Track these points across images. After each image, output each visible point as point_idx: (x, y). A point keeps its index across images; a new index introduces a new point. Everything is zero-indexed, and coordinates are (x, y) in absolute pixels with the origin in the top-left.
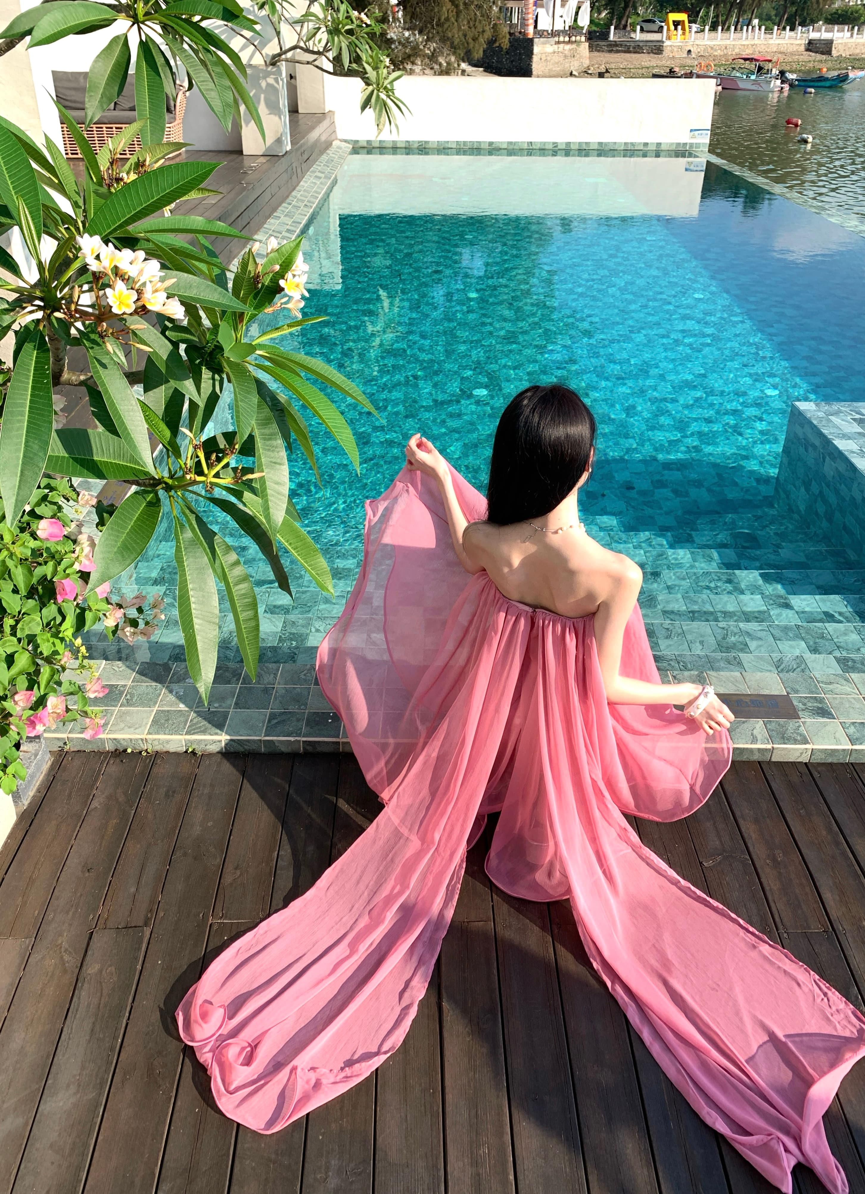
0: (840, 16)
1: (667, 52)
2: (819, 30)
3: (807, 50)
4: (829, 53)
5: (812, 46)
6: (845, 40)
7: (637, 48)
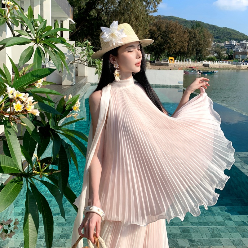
0: (210, 59)
1: (169, 66)
2: (206, 62)
3: (203, 66)
4: (209, 67)
5: (204, 65)
6: (212, 64)
7: (162, 65)
